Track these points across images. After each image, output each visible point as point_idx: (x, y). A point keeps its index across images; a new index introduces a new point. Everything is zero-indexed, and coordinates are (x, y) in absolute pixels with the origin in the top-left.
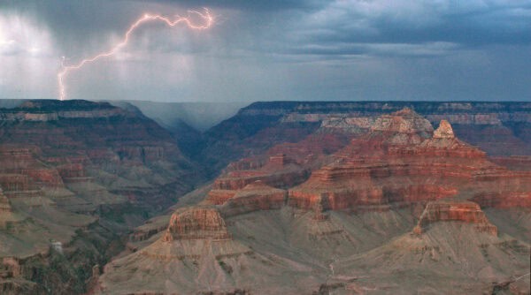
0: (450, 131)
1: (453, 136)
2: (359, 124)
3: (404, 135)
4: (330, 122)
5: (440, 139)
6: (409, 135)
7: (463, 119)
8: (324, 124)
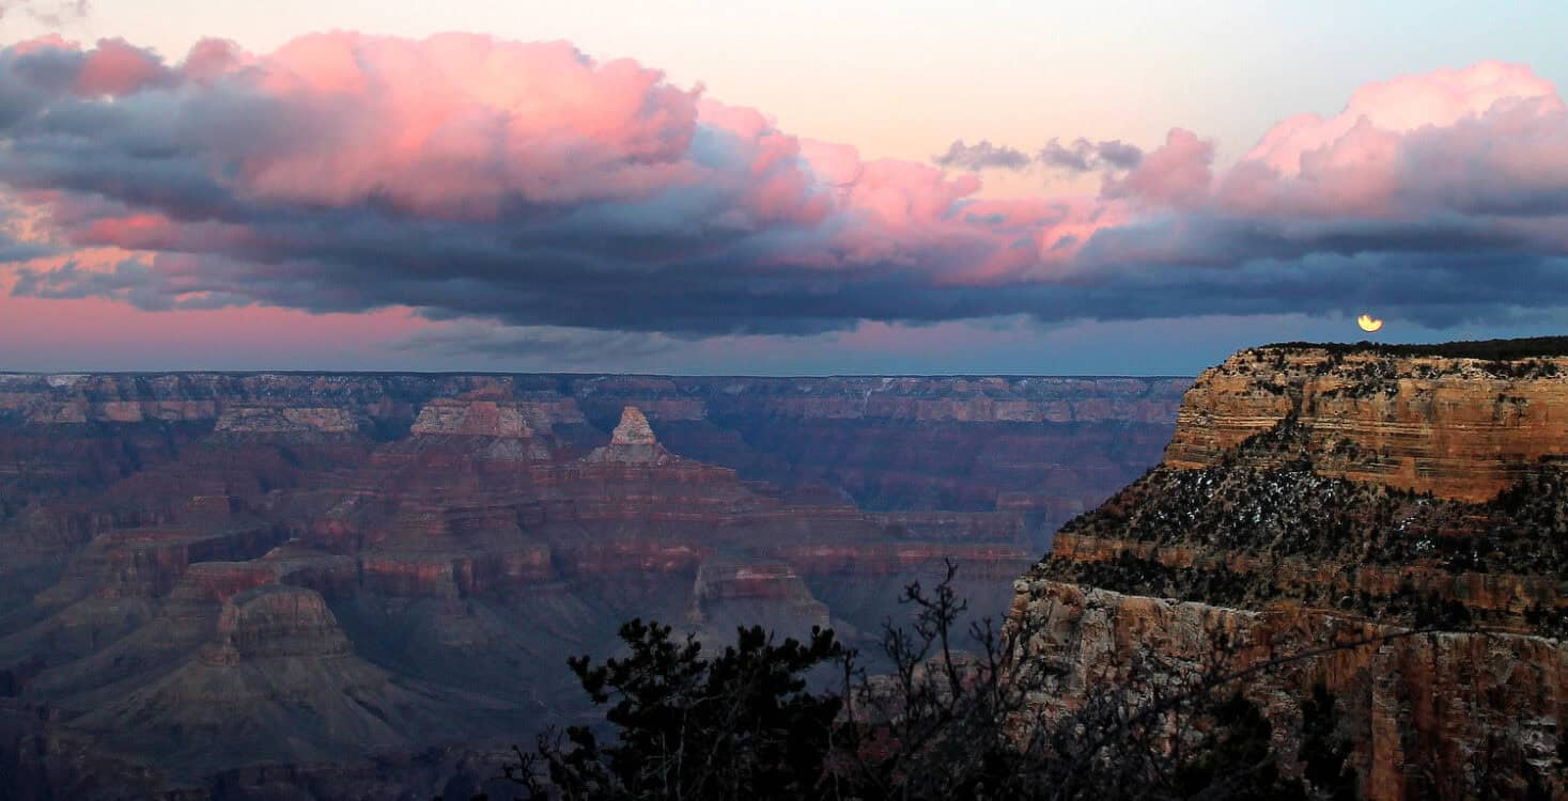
0: (647, 430)
1: (651, 440)
2: (320, 422)
3: (513, 442)
4: (240, 420)
5: (628, 446)
6: (524, 442)
7: (674, 408)
8: (224, 423)
